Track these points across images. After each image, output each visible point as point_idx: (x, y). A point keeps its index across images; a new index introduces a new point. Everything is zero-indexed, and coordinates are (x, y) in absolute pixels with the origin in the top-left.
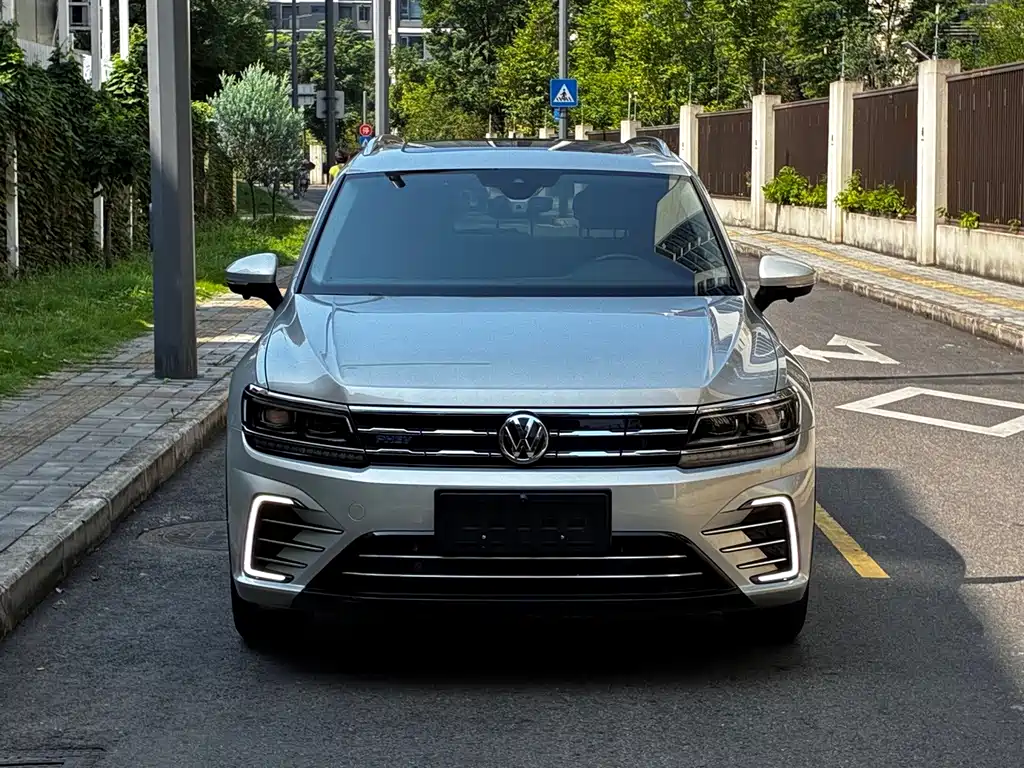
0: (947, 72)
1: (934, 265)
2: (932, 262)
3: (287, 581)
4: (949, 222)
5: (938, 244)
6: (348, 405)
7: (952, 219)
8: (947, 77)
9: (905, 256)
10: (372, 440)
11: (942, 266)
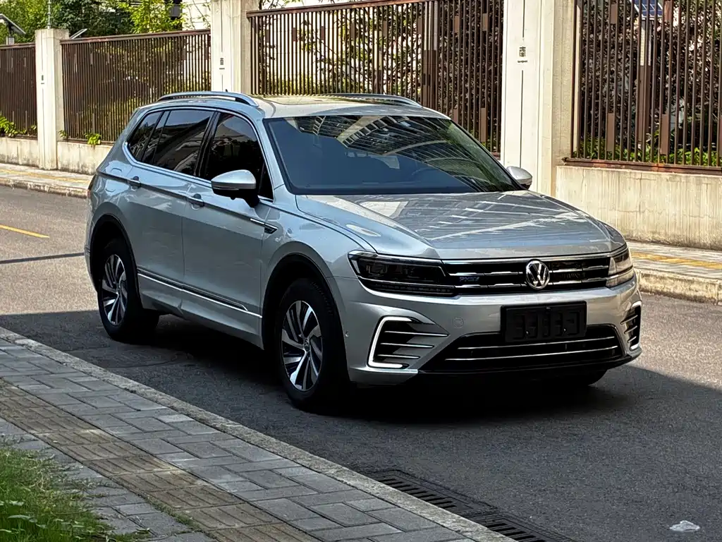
0: (60, 38)
1: (57, 169)
2: (55, 167)
3: (404, 367)
4: (67, 140)
5: (59, 155)
6: (441, 260)
7: (70, 138)
8: (61, 41)
9: (21, 163)
10: (458, 281)
11: (64, 170)
